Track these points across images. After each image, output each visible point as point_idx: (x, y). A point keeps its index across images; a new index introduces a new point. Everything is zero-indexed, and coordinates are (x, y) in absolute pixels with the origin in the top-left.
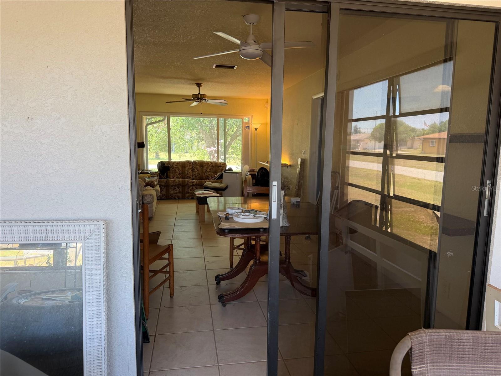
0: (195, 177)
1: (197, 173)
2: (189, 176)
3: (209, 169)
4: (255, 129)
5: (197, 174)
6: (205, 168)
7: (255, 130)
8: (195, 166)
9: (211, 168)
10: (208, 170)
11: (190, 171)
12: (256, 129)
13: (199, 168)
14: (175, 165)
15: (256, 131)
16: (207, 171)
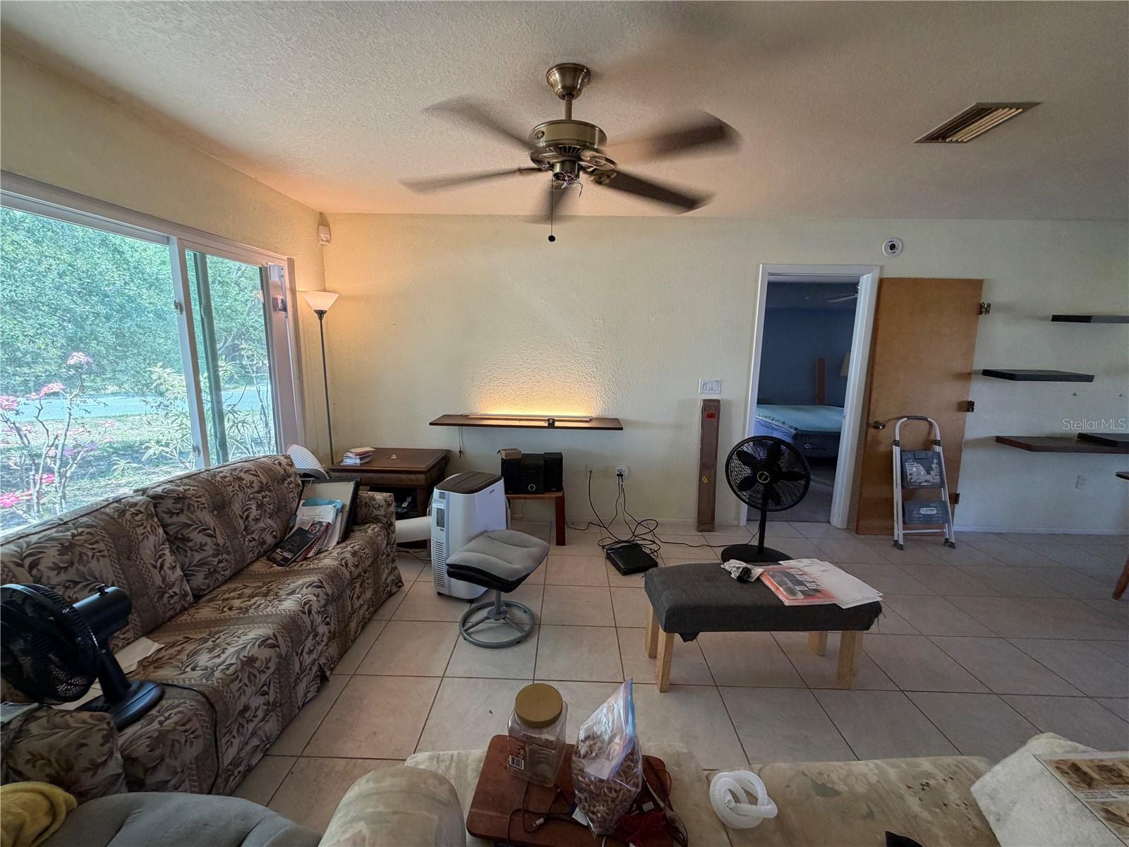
0: (209, 575)
1: (209, 550)
2: (176, 589)
3: (254, 507)
4: (317, 311)
5: (215, 556)
6: (237, 508)
7: (316, 315)
8: (183, 518)
9: (260, 496)
10: (254, 512)
11: (169, 559)
12: (321, 314)
13: (207, 518)
14: (57, 568)
15: (321, 318)
16: (252, 517)
